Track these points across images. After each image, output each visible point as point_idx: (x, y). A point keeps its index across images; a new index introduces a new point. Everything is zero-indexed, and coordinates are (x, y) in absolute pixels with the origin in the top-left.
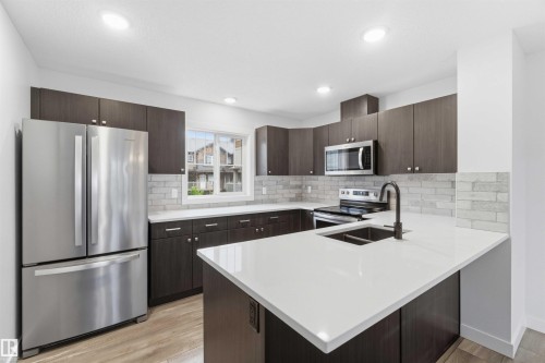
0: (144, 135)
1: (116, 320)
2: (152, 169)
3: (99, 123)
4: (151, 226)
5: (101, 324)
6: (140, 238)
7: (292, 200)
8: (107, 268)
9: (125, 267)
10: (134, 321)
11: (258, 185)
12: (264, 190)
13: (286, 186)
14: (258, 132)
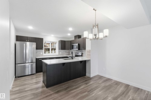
0: (35, 43)
1: (30, 74)
2: (37, 49)
3: (27, 41)
4: (36, 59)
5: (27, 74)
6: (34, 61)
7: (67, 55)
8: (28, 65)
9: (32, 65)
10: (33, 74)
11: (59, 52)
12: (61, 53)
13: (66, 52)
14: (59, 41)
